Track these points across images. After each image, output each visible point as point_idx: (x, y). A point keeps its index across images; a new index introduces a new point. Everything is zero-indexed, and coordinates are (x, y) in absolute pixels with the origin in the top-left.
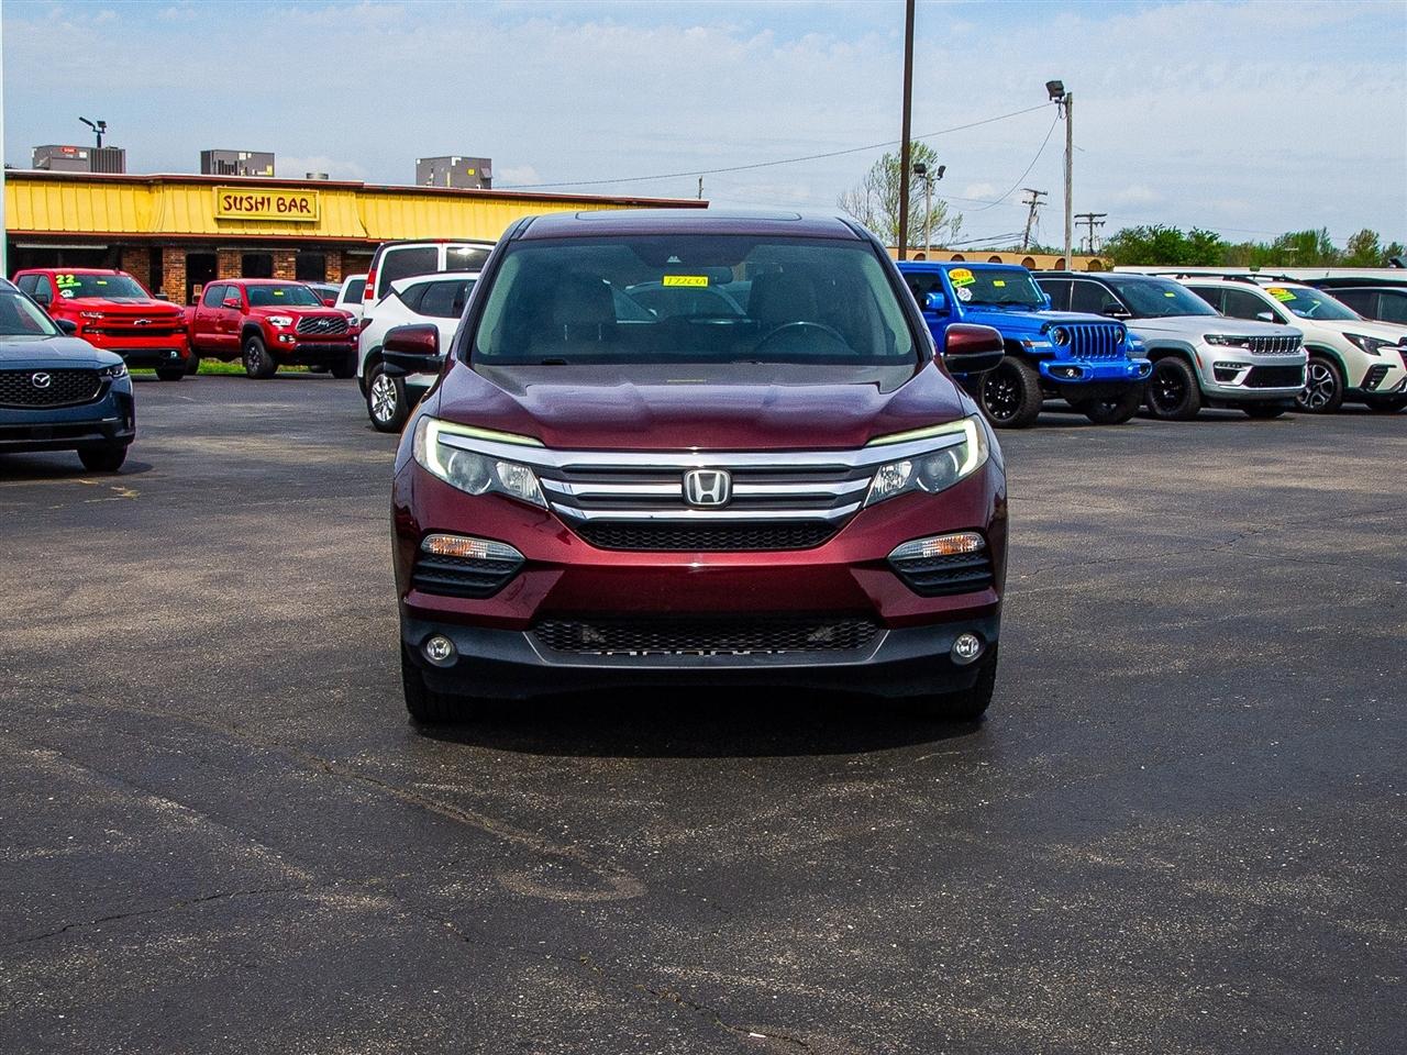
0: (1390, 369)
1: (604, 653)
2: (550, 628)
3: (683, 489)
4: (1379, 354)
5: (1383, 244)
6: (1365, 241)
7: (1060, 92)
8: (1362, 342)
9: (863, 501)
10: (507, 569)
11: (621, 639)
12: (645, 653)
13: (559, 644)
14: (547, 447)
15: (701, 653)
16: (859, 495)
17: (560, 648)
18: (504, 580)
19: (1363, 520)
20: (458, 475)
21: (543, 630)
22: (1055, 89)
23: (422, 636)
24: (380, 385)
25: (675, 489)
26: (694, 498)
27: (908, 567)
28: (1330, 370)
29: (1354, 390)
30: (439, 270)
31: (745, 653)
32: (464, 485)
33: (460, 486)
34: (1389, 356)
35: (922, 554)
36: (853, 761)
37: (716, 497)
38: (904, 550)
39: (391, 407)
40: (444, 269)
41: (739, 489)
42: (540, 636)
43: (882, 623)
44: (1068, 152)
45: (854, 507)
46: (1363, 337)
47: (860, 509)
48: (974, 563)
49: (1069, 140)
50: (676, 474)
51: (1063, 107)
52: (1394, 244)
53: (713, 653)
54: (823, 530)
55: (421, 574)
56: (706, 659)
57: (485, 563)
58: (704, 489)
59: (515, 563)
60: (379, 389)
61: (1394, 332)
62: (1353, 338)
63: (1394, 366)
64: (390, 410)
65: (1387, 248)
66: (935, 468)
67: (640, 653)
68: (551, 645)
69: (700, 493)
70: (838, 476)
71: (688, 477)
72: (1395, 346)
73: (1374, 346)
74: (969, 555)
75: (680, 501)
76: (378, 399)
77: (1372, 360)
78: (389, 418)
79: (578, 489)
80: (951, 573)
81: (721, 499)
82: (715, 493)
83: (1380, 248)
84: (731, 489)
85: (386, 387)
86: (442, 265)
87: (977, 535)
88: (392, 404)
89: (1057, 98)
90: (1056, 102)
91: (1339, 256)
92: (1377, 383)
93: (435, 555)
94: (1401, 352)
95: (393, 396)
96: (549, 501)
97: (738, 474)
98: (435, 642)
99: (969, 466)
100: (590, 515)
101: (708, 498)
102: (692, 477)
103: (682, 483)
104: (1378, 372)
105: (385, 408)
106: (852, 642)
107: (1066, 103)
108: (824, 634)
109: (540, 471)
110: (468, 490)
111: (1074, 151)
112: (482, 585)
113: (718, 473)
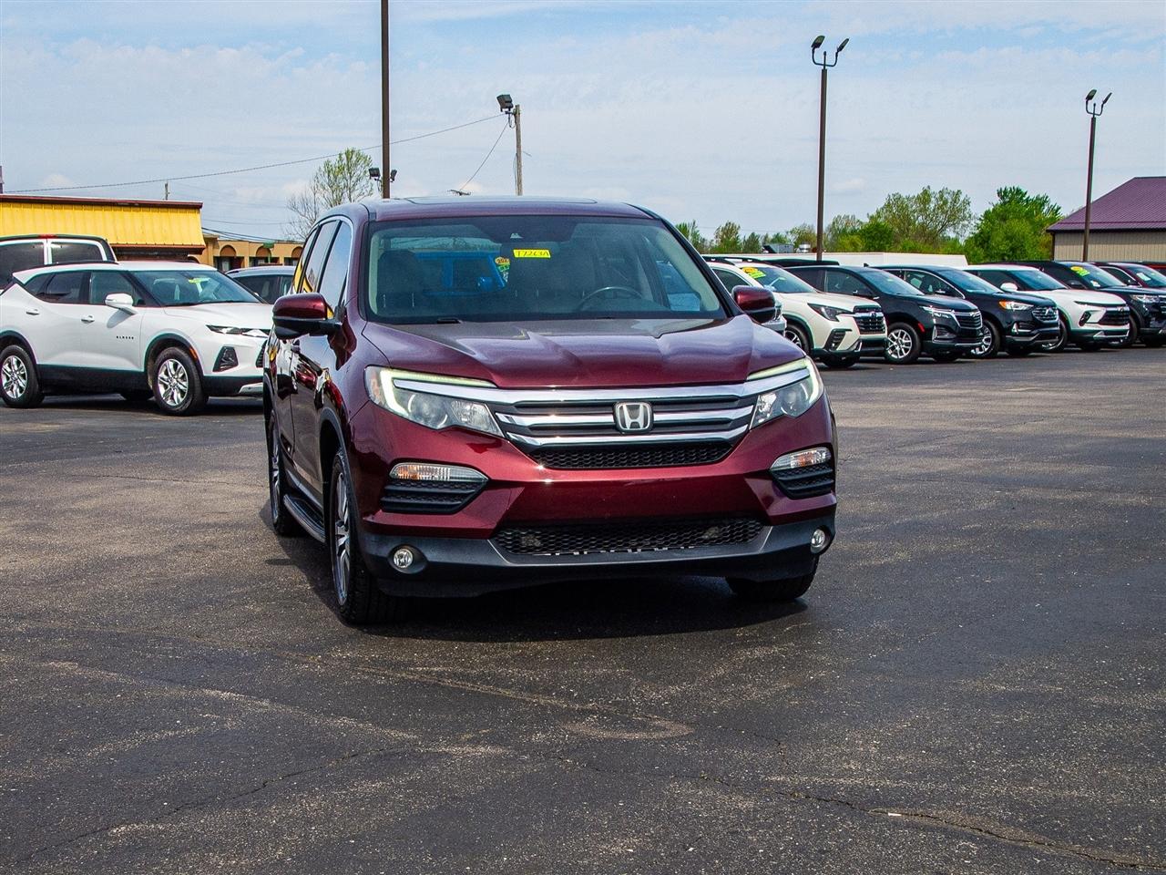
0: (847, 332)
1: (553, 554)
2: (509, 536)
3: (615, 418)
4: (838, 320)
5: (743, 235)
6: (729, 231)
7: (508, 105)
8: (823, 310)
9: (749, 423)
10: (471, 489)
11: (566, 542)
12: (585, 553)
13: (515, 549)
14: (499, 388)
15: (630, 551)
16: (746, 420)
17: (516, 551)
18: (467, 500)
19: (917, 448)
20: (419, 414)
21: (503, 538)
22: (505, 102)
23: (390, 549)
24: (10, 366)
25: (609, 419)
26: (625, 426)
27: (783, 476)
28: (798, 334)
29: (818, 350)
30: (46, 263)
31: (664, 549)
32: (426, 421)
33: (422, 422)
34: (846, 322)
35: (789, 465)
36: (739, 633)
37: (641, 425)
38: (779, 463)
39: (21, 385)
40: (51, 263)
41: (658, 417)
42: (501, 542)
43: (767, 521)
44: (518, 156)
45: (743, 429)
46: (825, 306)
47: (747, 431)
48: (824, 472)
49: (519, 146)
50: (608, 406)
51: (513, 118)
52: (753, 234)
53: (639, 550)
54: (722, 448)
55: (387, 497)
56: (635, 556)
57: (451, 484)
58: (631, 417)
59: (479, 484)
60: (9, 370)
61: (849, 302)
62: (816, 308)
63: (850, 330)
64: (21, 388)
65: (747, 238)
66: (793, 397)
67: (581, 553)
68: (510, 549)
69: (629, 422)
70: (728, 405)
71: (618, 407)
72: (850, 313)
73: (833, 313)
74: (819, 465)
75: (613, 429)
76: (8, 378)
77: (833, 325)
78: (19, 395)
79: (527, 421)
80: (810, 480)
81: (645, 425)
82: (640, 420)
83: (741, 238)
84: (652, 417)
85: (16, 368)
86: (48, 259)
87: (824, 449)
88: (22, 383)
89: (507, 110)
90: (507, 113)
91: (708, 244)
92: (837, 344)
93: (402, 480)
94: (854, 318)
95: (23, 376)
96: (504, 432)
97: (657, 404)
98: (400, 552)
99: (814, 397)
100: (540, 441)
101: (634, 425)
102: (621, 408)
103: (614, 414)
104: (837, 336)
105: (15, 388)
106: (744, 538)
107: (515, 114)
108: (711, 533)
109: (495, 408)
110: (430, 426)
111: (523, 156)
112: (449, 503)
113: (641, 405)
